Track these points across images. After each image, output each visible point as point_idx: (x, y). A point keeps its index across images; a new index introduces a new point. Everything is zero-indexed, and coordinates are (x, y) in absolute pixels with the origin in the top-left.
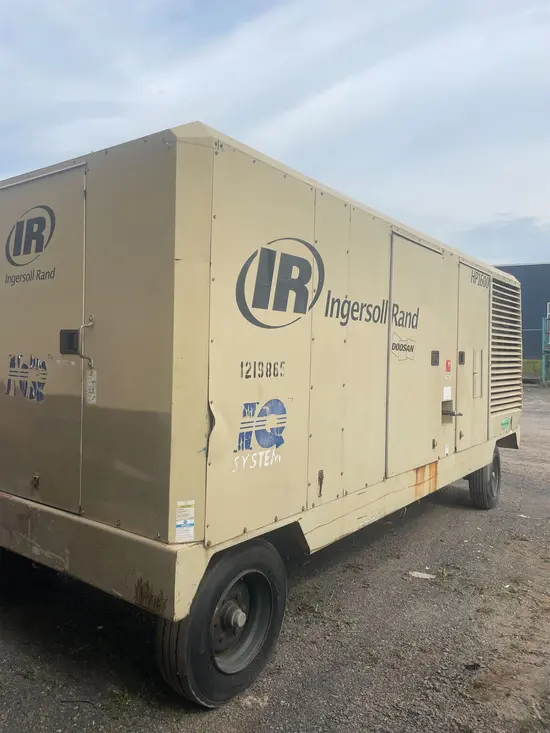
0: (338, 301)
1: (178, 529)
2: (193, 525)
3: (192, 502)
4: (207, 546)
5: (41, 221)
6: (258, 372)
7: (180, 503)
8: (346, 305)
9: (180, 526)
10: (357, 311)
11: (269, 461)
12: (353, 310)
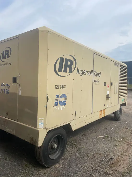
0: (80, 70)
1: (39, 125)
2: (43, 124)
3: (43, 118)
4: (47, 129)
5: (8, 51)
6: (59, 87)
7: (40, 119)
8: (82, 71)
9: (40, 124)
10: (85, 72)
11: (62, 109)
12: (84, 72)
